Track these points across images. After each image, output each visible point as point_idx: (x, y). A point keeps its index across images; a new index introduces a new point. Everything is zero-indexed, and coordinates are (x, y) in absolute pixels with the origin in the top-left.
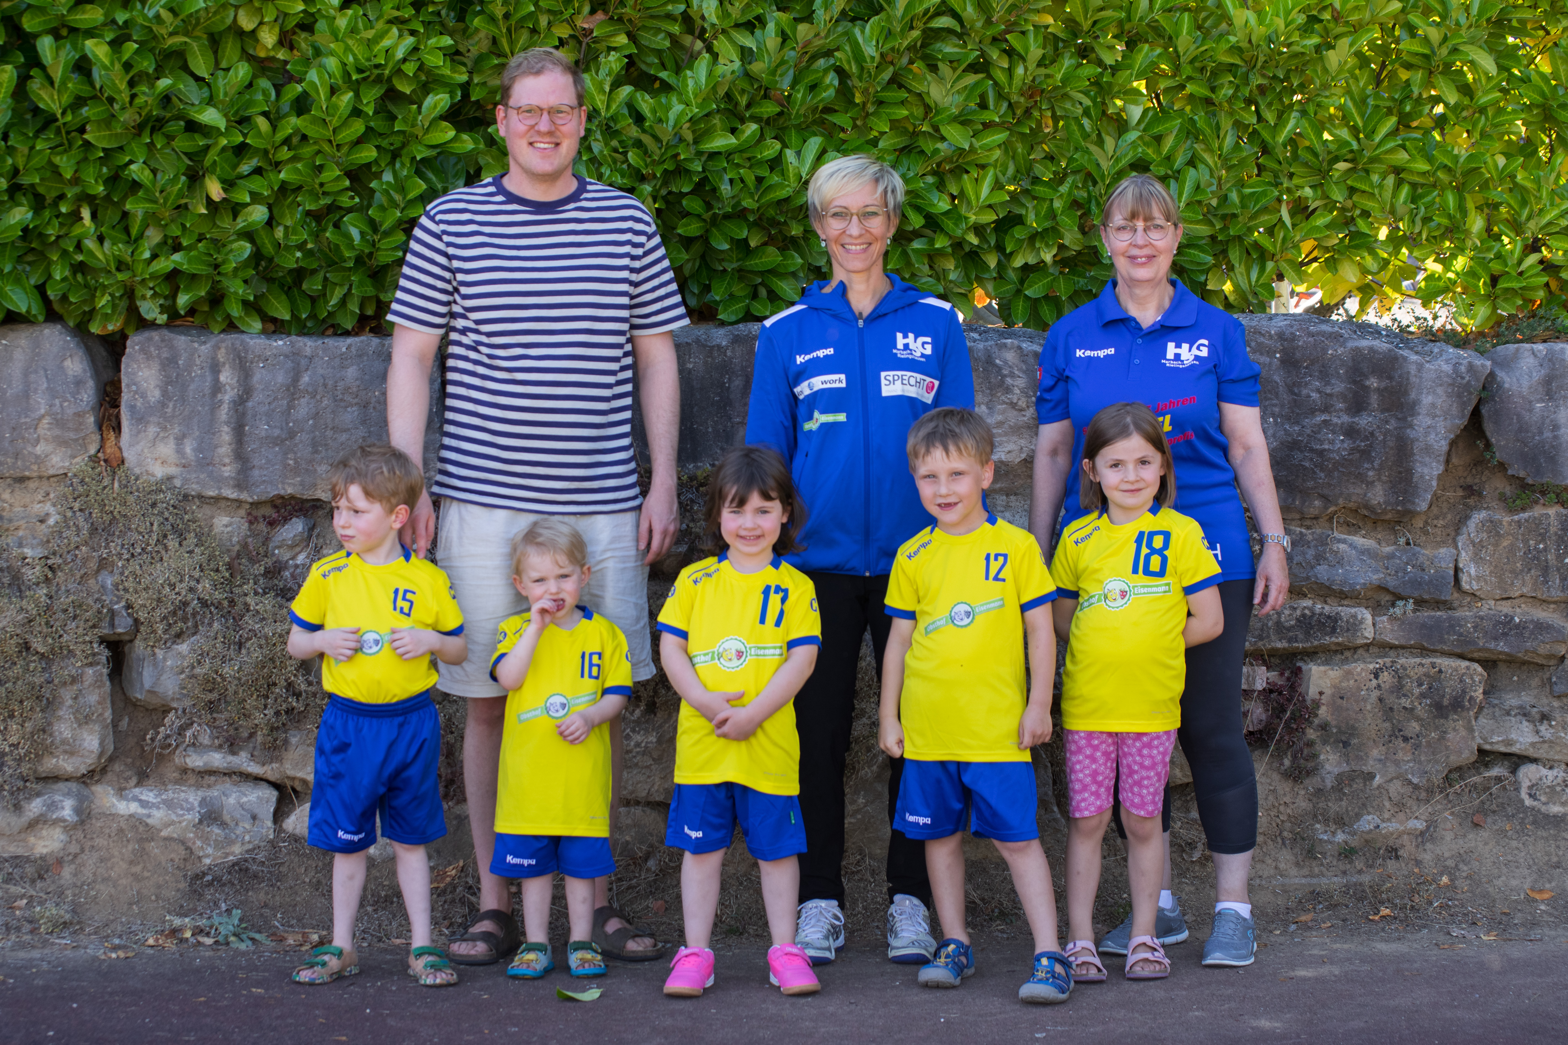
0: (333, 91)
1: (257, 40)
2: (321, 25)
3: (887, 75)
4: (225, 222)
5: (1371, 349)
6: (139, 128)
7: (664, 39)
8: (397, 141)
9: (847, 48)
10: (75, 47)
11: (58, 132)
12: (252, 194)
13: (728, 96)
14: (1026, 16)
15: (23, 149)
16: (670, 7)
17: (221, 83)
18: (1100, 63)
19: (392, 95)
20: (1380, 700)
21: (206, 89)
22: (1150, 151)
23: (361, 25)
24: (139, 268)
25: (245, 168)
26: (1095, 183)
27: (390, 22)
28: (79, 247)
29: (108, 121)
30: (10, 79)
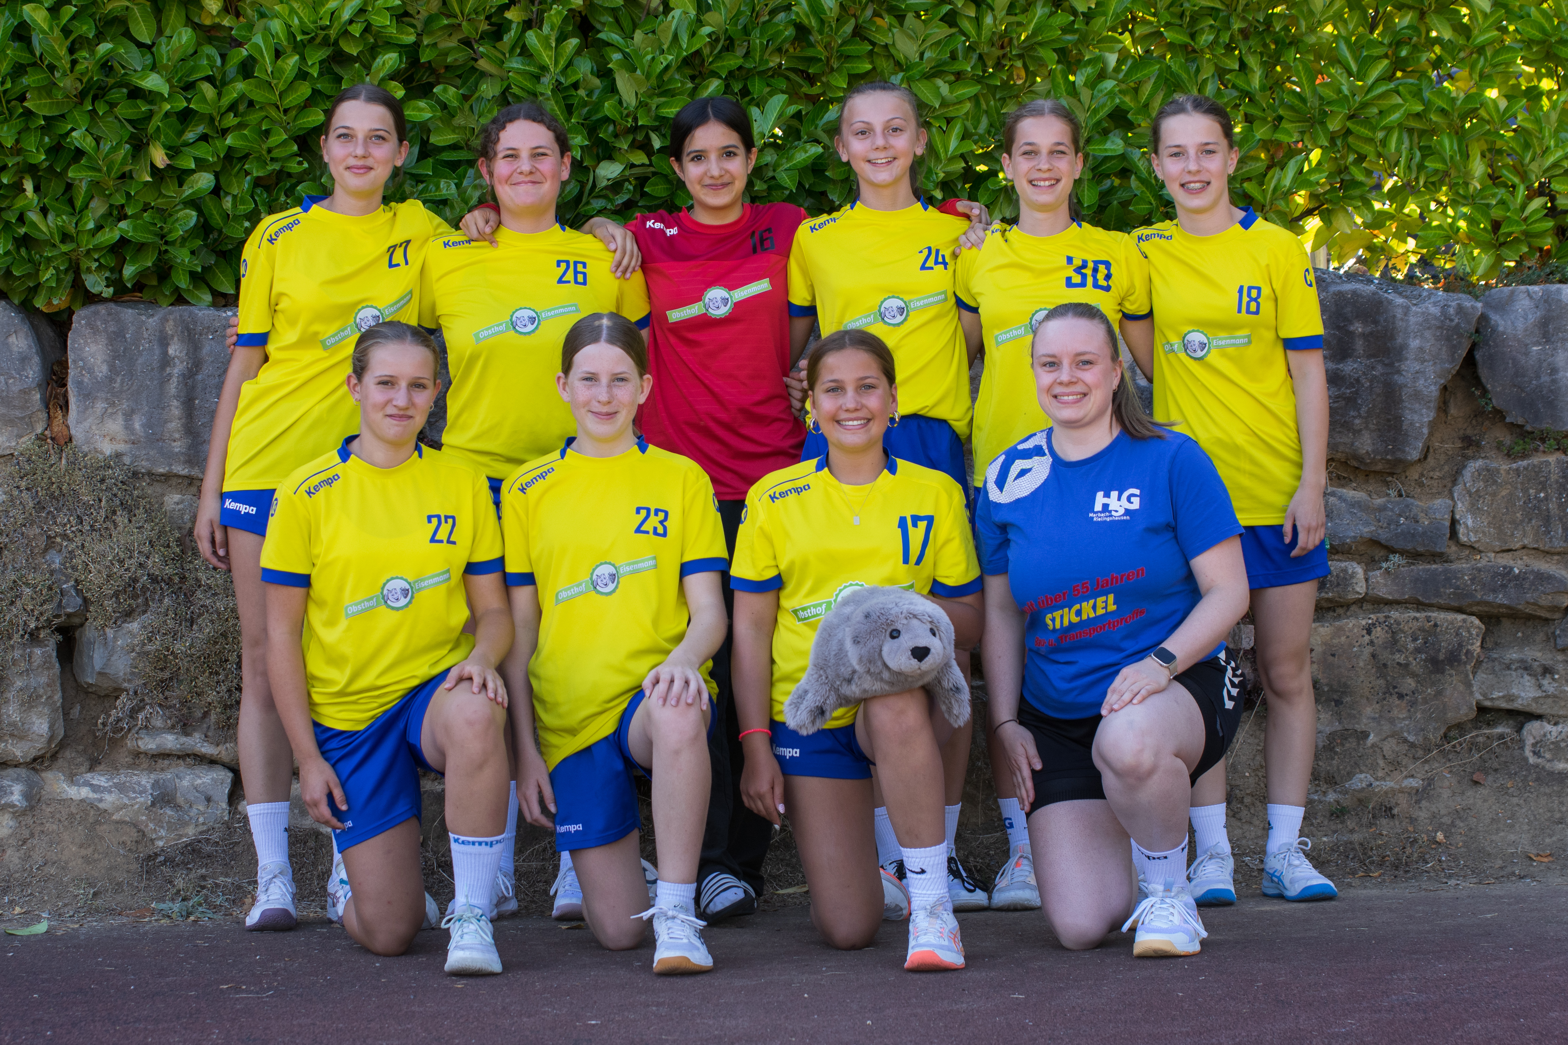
0: (278, 54)
1: (202, 7)
3: (848, 28)
4: (170, 190)
5: (1354, 292)
6: (82, 96)
12: (197, 160)
17: (164, 49)
18: (1073, 11)
19: (339, 58)
20: (1374, 656)
21: (149, 56)
22: (1128, 101)
24: (84, 239)
25: (190, 136)
28: (21, 219)
29: (49, 88)
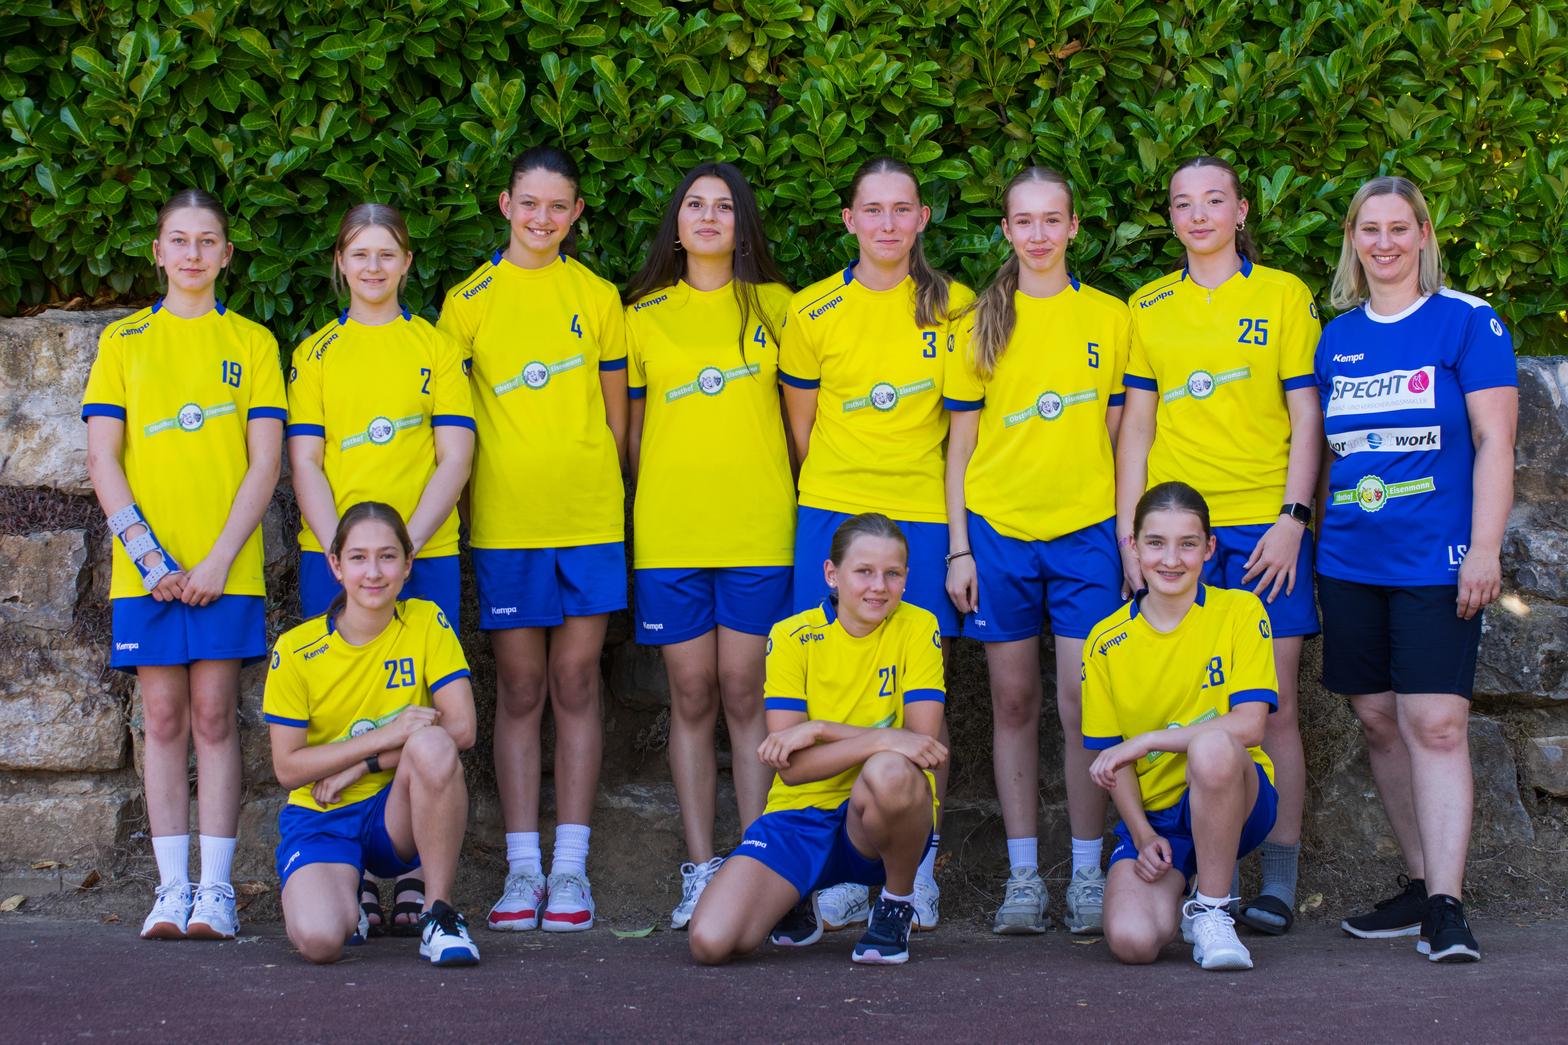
0: (826, 113)
1: (746, 66)
2: (810, 52)
3: (1347, 106)
6: (639, 144)
7: (1137, 70)
9: (1310, 80)
10: (578, 64)
14: (1478, 50)
16: (1143, 39)
17: (715, 103)
18: (1547, 97)
19: (880, 118)
21: (702, 108)
23: (850, 51)
27: (878, 47)
29: (610, 137)
30: (519, 93)
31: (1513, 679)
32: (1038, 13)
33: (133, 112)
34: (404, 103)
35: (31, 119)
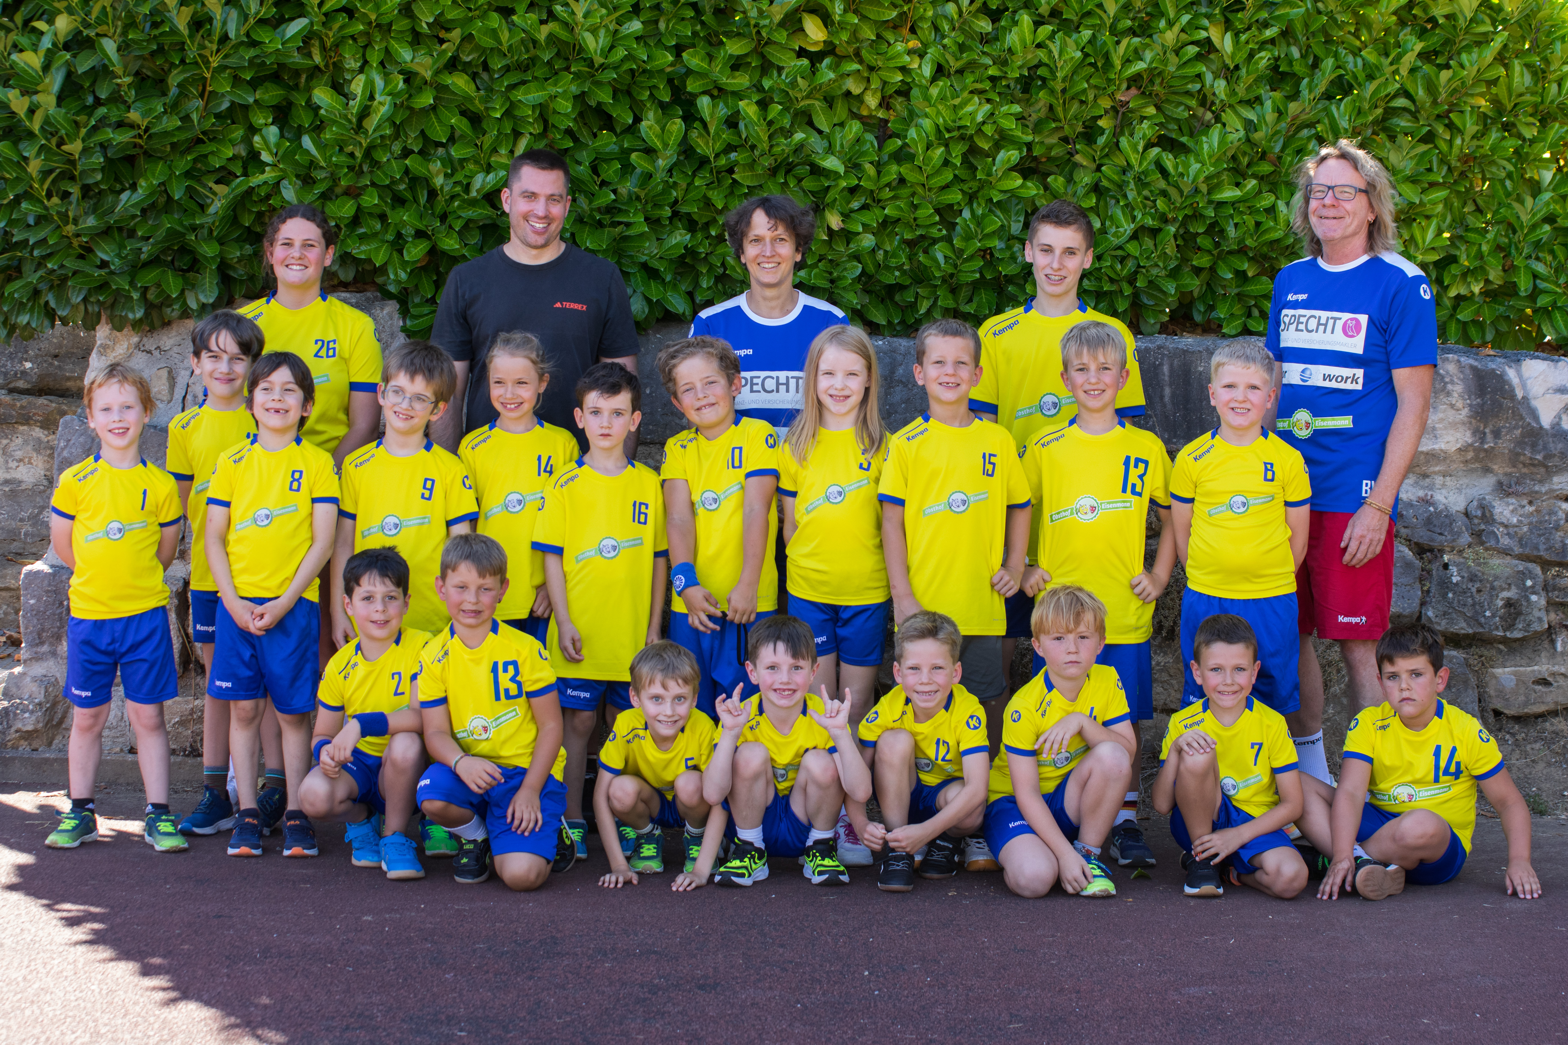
0: (929, 146)
1: (862, 102)
2: (915, 92)
4: (841, 247)
6: (775, 171)
7: (1183, 111)
8: (975, 185)
9: (1326, 121)
10: (726, 104)
11: (711, 172)
12: (864, 225)
13: (1234, 158)
14: (1464, 99)
15: (683, 184)
16: (1190, 86)
17: (838, 136)
18: (1520, 136)
19: (973, 150)
21: (827, 141)
22: (1557, 207)
23: (948, 95)
25: (857, 204)
26: (1514, 232)
27: (972, 92)
29: (752, 165)
30: (679, 130)
31: (1477, 620)
32: (1103, 65)
33: (363, 141)
34: (585, 136)
35: (278, 145)
